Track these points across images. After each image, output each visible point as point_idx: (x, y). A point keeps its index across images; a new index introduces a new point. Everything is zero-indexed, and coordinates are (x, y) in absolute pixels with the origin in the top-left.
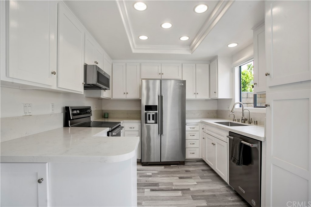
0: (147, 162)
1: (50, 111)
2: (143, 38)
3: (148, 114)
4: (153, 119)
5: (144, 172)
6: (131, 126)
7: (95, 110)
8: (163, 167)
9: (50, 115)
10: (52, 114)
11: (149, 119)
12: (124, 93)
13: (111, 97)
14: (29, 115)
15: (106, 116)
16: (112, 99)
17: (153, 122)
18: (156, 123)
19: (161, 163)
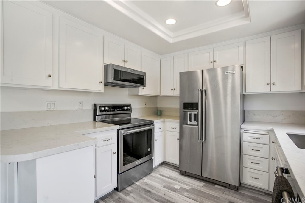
0: (185, 172)
1: (77, 107)
2: (171, 22)
3: (189, 113)
4: (195, 120)
5: (175, 182)
6: (173, 126)
7: (144, 107)
8: (204, 184)
9: (76, 111)
10: (78, 110)
11: (190, 120)
12: (172, 90)
13: (160, 95)
14: (52, 110)
15: (159, 114)
16: (161, 96)
17: (196, 123)
18: (197, 125)
19: (201, 178)
